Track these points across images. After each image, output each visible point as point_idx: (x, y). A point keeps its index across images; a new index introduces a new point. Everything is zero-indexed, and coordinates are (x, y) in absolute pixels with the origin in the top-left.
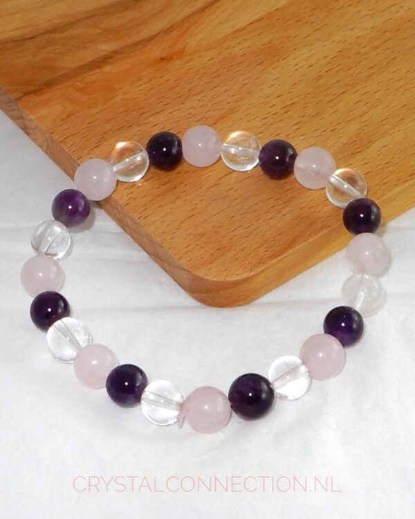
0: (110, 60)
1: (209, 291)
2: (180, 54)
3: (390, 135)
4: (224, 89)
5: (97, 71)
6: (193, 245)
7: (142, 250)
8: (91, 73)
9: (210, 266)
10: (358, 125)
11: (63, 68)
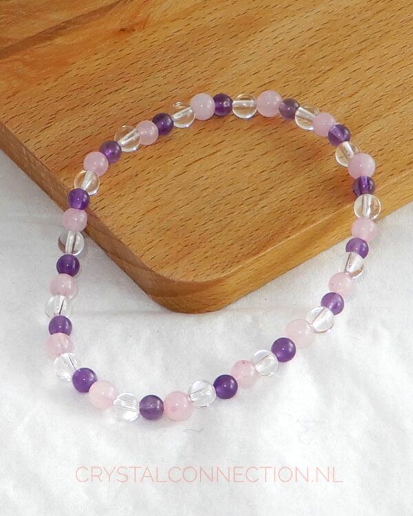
0: (63, 31)
1: (174, 294)
2: (143, 24)
3: (384, 118)
4: (193, 64)
5: (49, 43)
6: (157, 241)
7: (97, 246)
8: (42, 45)
9: (176, 265)
10: (346, 106)
11: (10, 39)
